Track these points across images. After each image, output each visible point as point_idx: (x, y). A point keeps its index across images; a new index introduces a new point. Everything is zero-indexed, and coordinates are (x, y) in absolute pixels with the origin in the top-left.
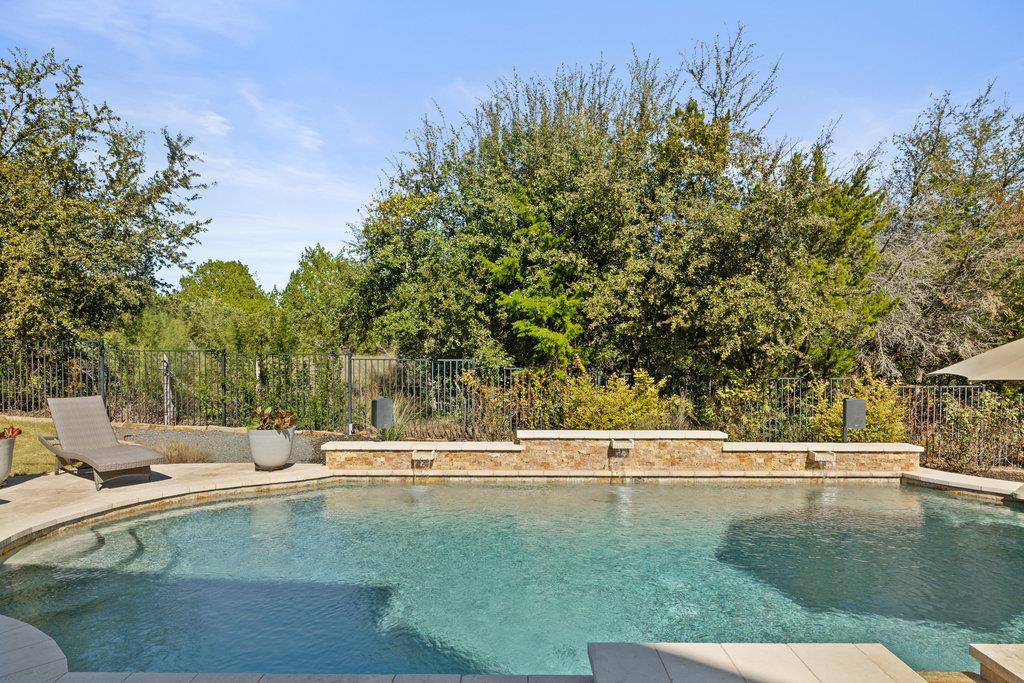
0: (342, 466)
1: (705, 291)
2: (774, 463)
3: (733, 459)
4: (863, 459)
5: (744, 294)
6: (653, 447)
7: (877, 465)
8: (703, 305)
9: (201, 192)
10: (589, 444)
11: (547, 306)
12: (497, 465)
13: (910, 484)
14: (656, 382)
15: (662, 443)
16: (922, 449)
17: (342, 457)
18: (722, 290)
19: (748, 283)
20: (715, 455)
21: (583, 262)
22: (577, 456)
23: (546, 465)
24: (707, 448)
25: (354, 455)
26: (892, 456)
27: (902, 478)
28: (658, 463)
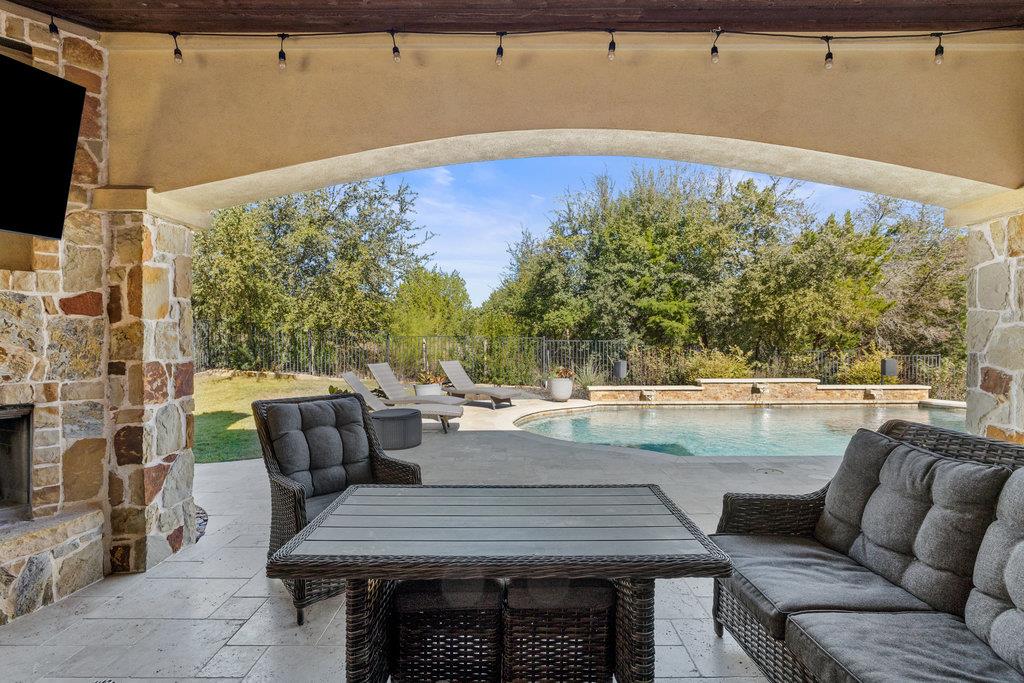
0: (600, 399)
1: (783, 298)
2: (846, 396)
3: (823, 394)
4: (896, 393)
5: (809, 300)
6: (777, 387)
7: (905, 397)
8: (782, 307)
9: (416, 231)
10: (741, 386)
11: (672, 307)
12: (688, 398)
13: (923, 406)
14: (745, 353)
15: (782, 385)
16: (930, 387)
17: (600, 394)
18: (794, 297)
19: (811, 293)
20: (812, 391)
21: (696, 280)
22: (734, 393)
23: (717, 398)
24: (808, 388)
25: (607, 393)
26: (912, 392)
27: (920, 404)
28: (781, 397)
